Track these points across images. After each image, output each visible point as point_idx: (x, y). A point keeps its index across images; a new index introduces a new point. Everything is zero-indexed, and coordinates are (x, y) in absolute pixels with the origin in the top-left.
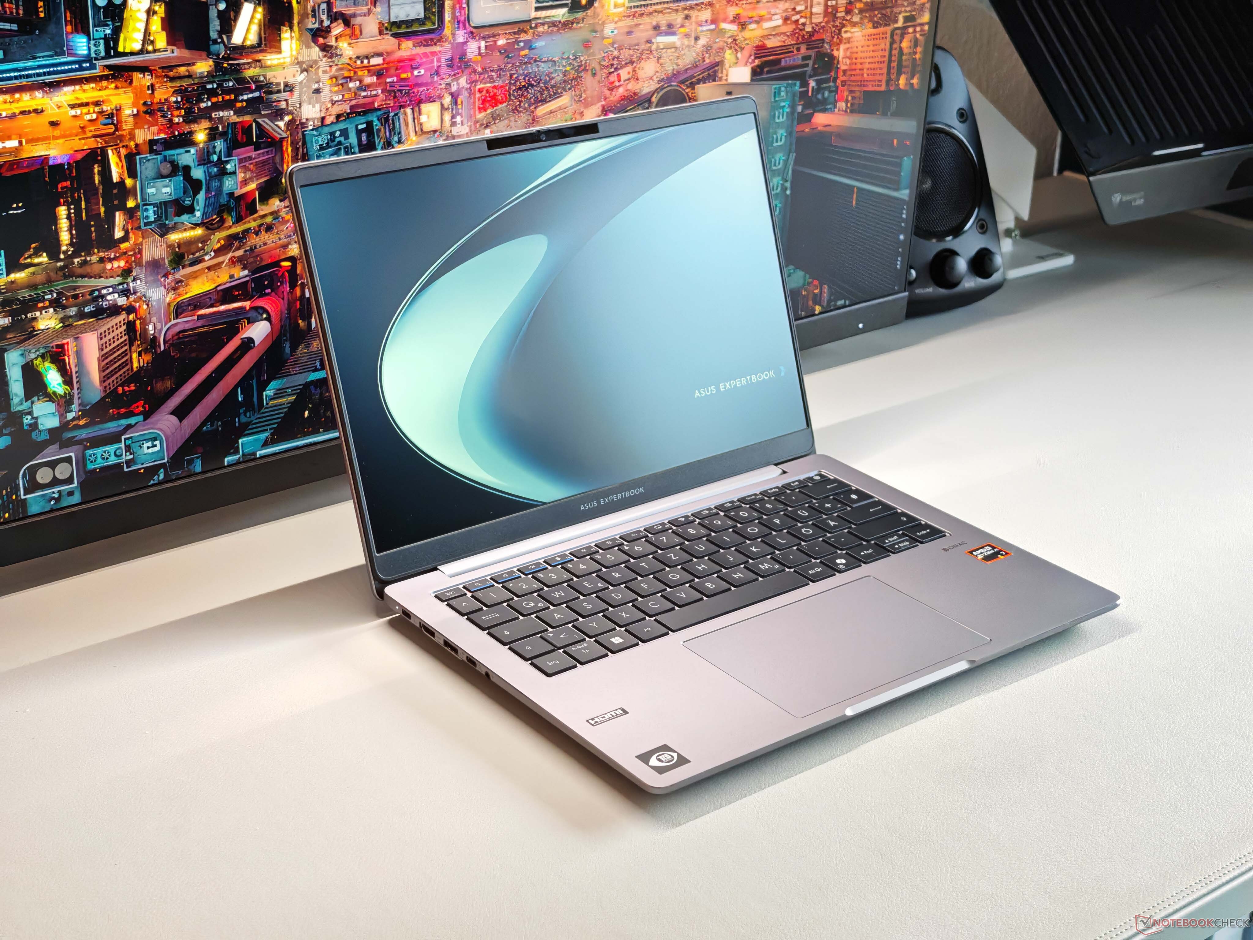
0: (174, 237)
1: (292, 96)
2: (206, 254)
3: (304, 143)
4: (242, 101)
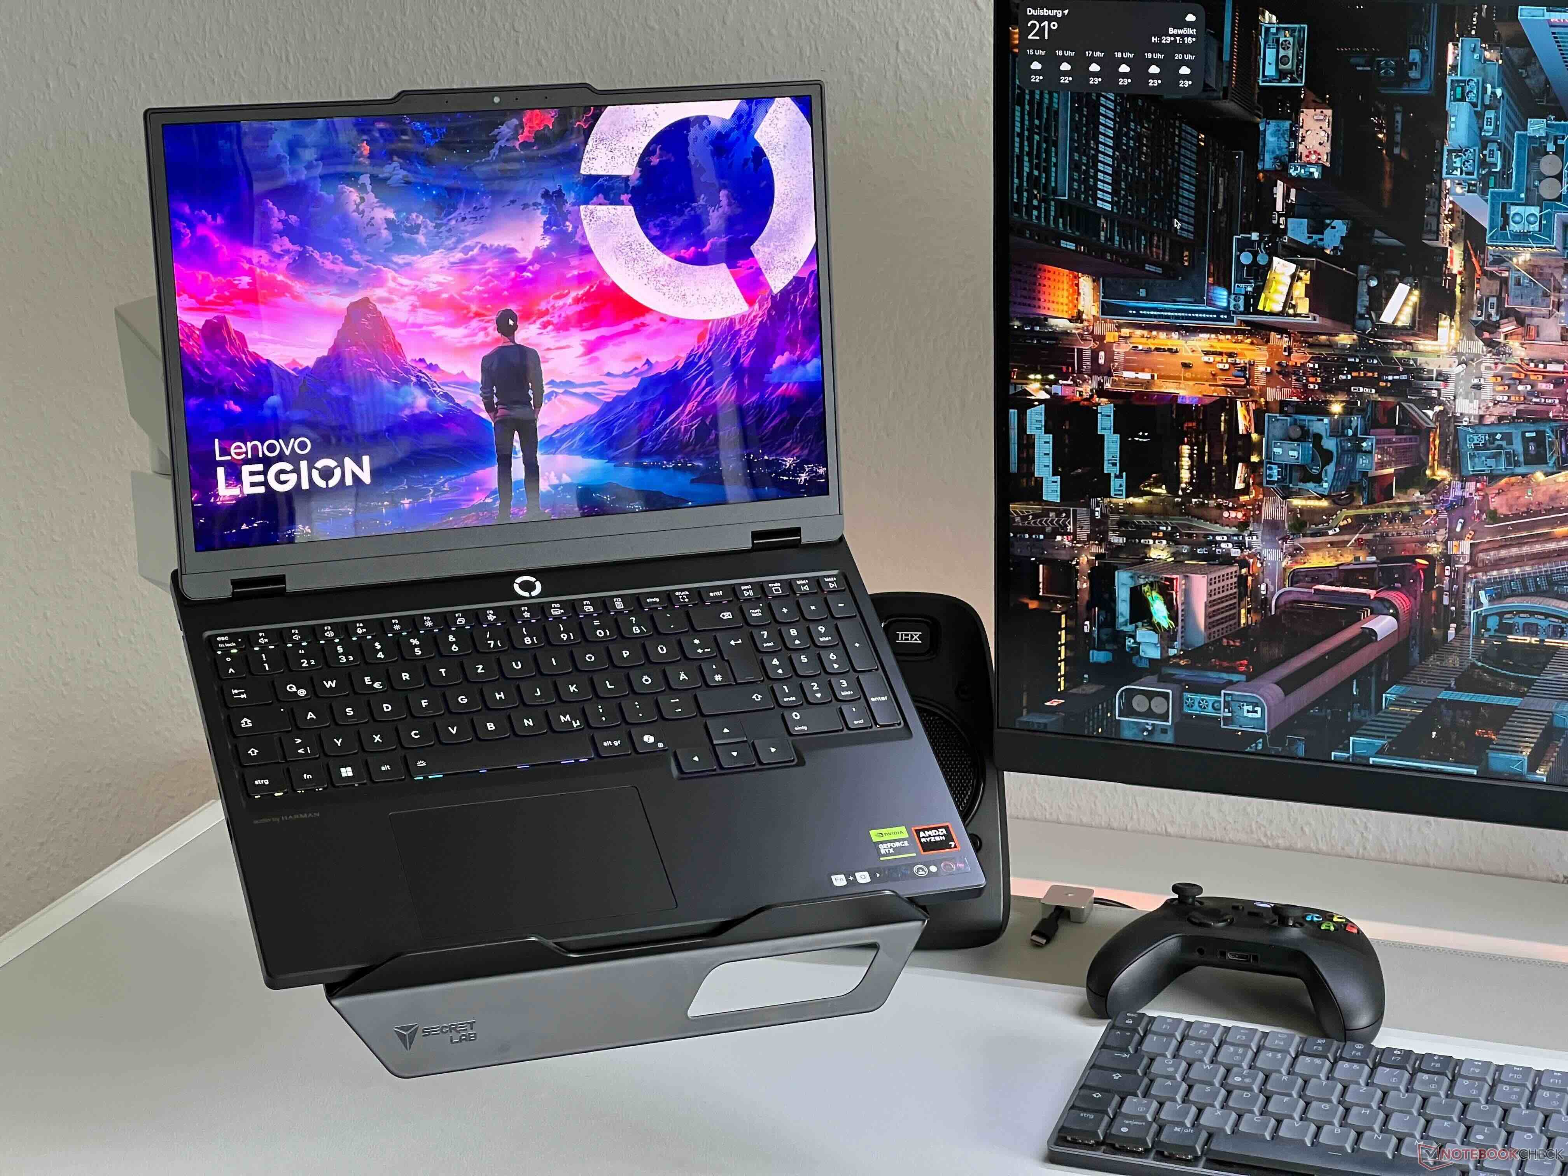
0: (1297, 502)
1: (1446, 386)
2: (1330, 529)
3: (1456, 439)
4: (1387, 381)
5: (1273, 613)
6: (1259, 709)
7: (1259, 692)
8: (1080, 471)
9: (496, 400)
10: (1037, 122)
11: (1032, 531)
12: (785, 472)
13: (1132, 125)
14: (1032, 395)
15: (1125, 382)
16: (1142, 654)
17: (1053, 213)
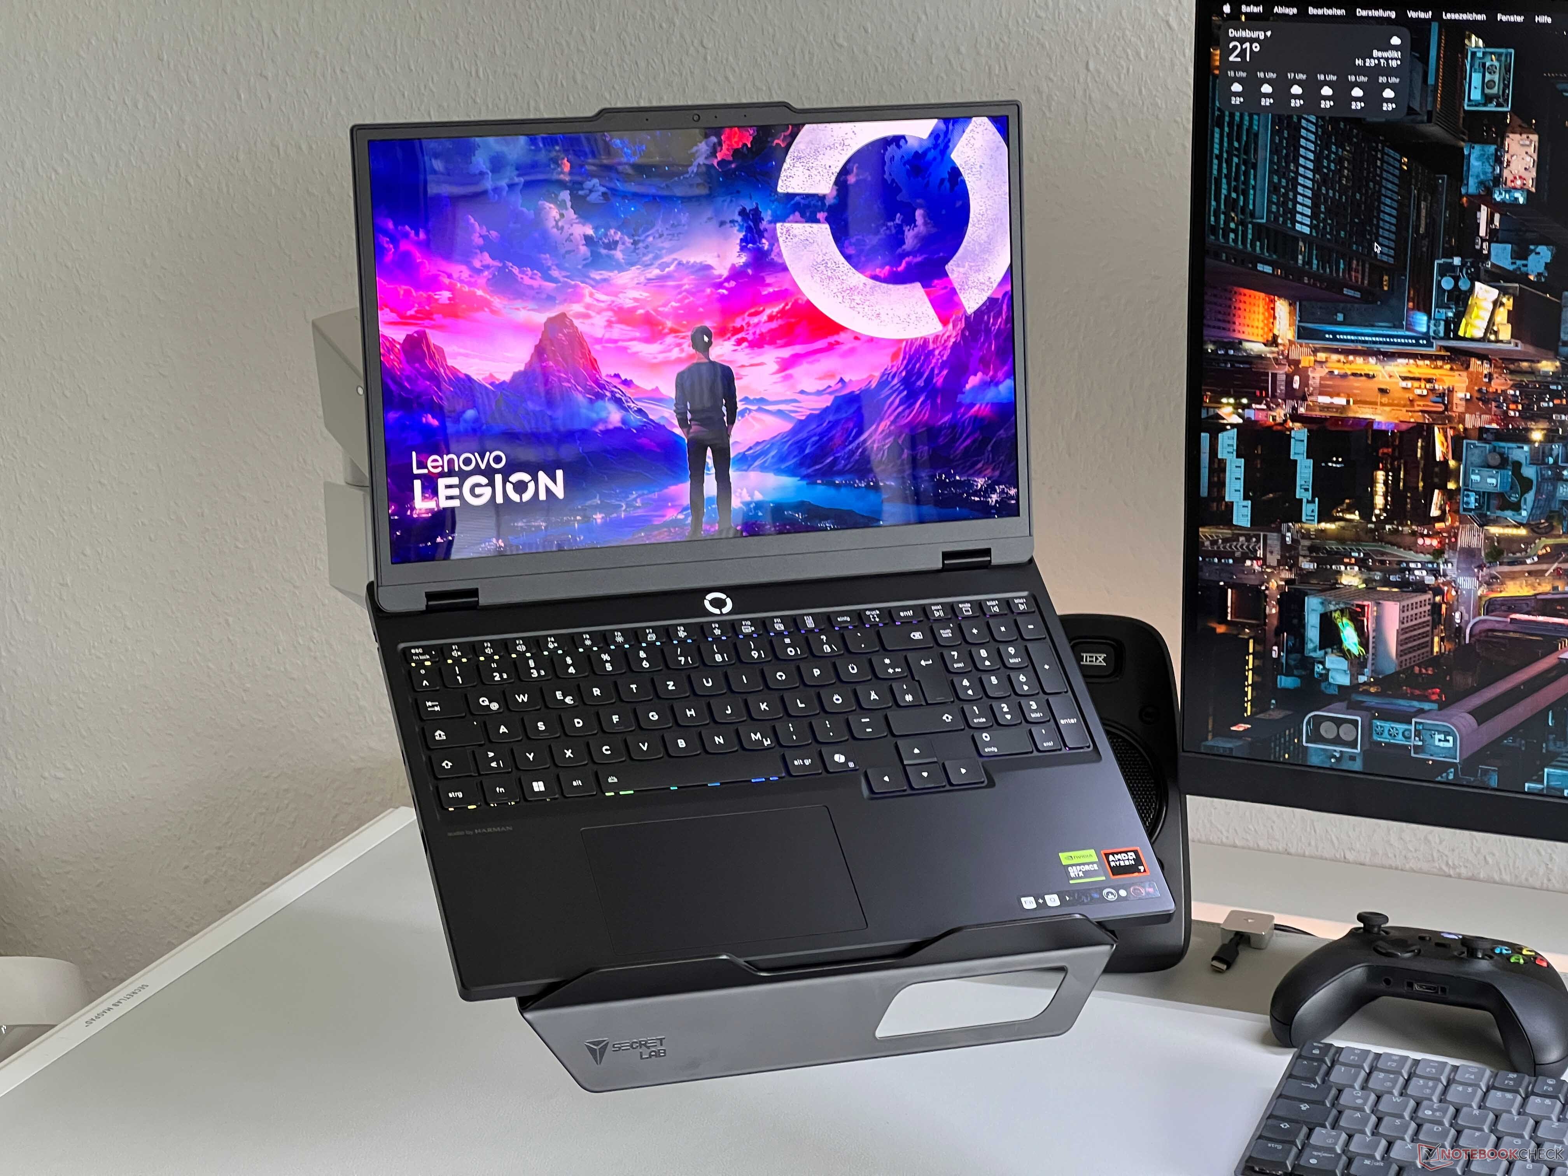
0: (1495, 530)
2: (1528, 557)
5: (1467, 641)
6: (1450, 738)
7: (1453, 720)
8: (1271, 495)
9: (689, 416)
10: (1236, 144)
11: (1220, 555)
12: (976, 493)
13: (1334, 148)
14: (1224, 419)
15: (1319, 406)
16: (1331, 680)
17: (1250, 236)
